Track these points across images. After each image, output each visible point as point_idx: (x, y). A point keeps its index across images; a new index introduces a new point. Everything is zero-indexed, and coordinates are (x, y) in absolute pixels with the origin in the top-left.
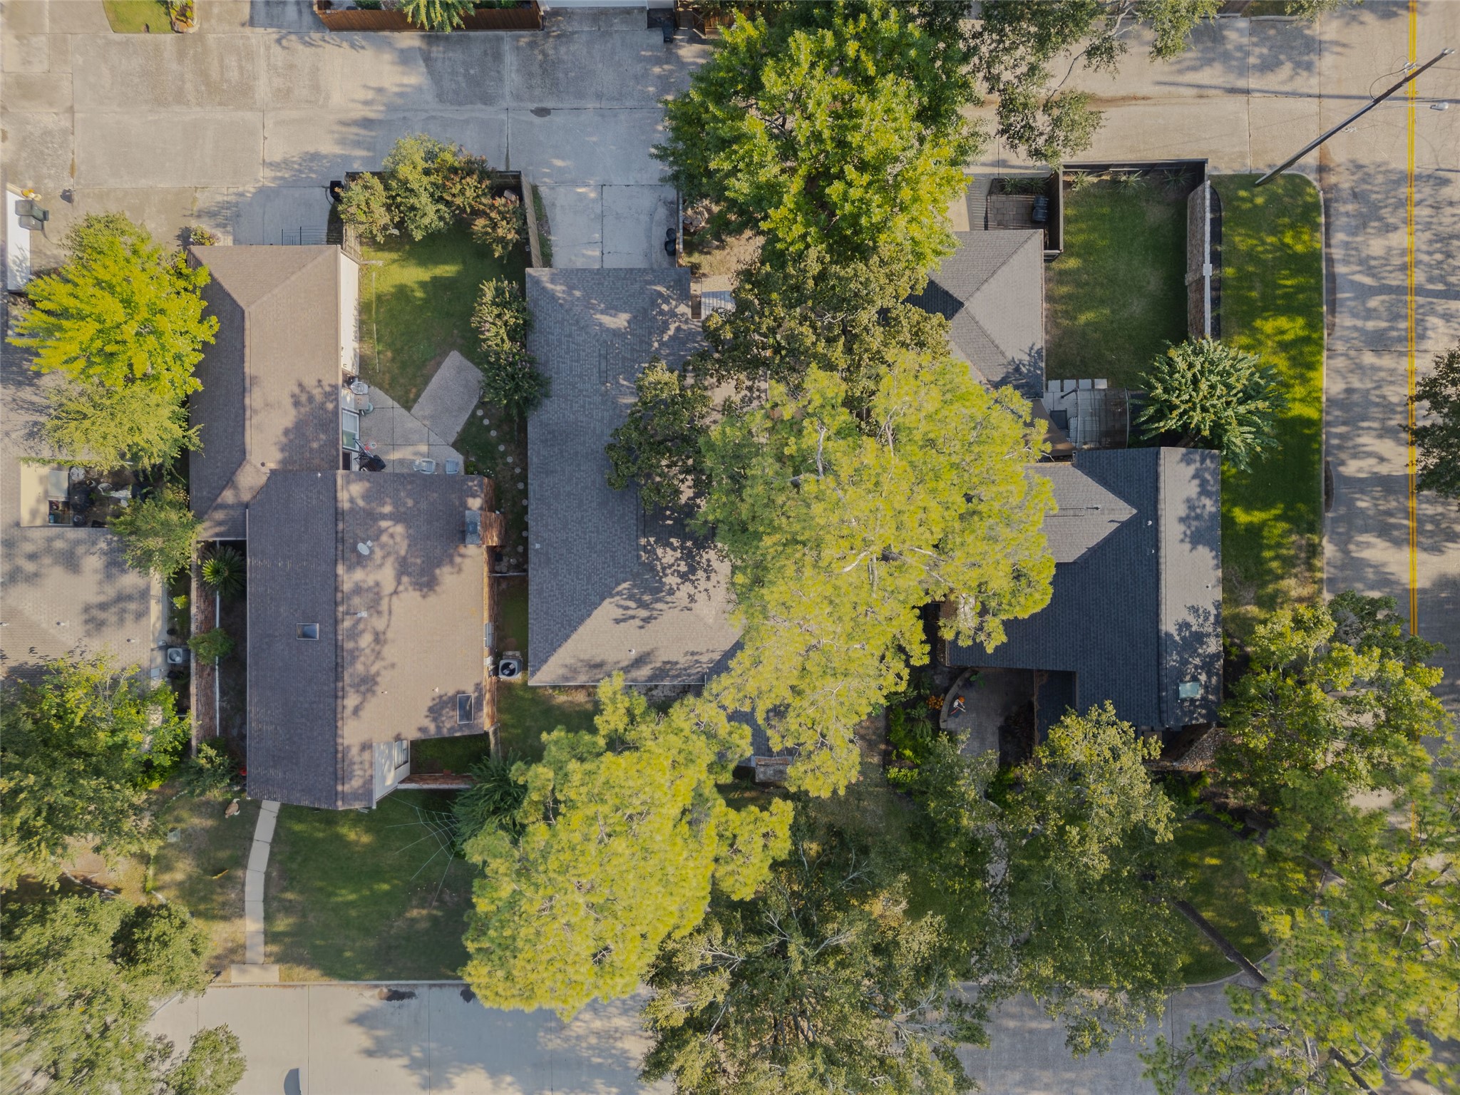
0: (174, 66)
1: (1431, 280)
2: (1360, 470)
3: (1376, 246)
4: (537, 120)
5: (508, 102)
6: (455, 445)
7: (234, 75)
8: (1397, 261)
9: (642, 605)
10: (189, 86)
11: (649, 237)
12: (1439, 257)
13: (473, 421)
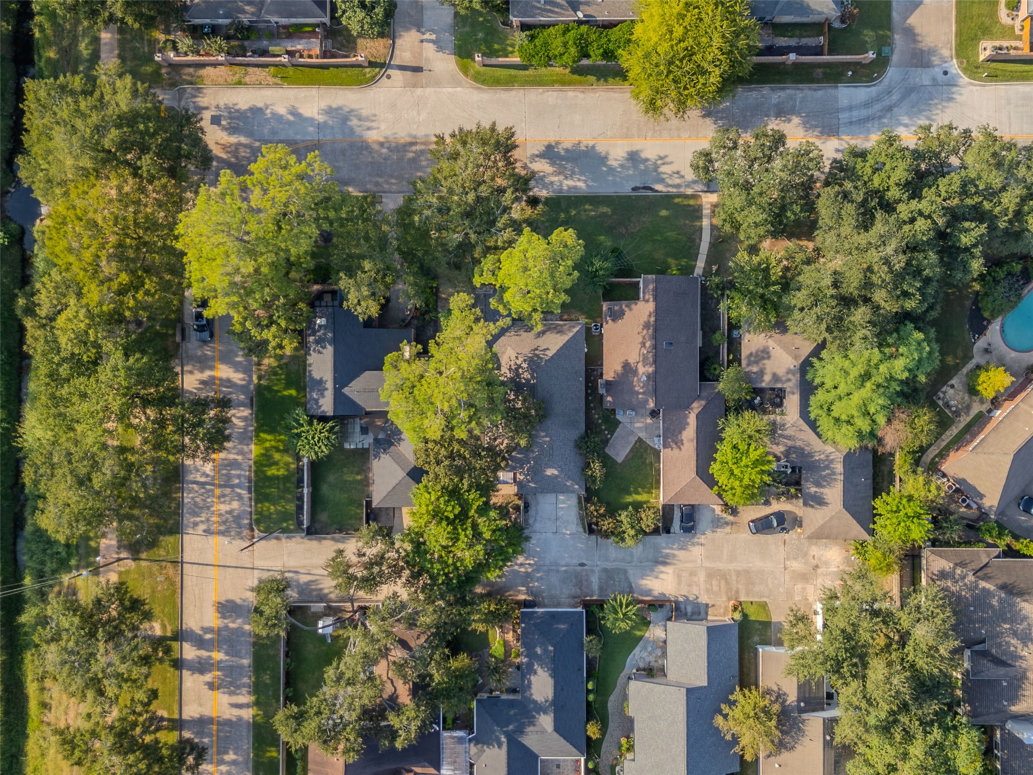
0: (740, 587)
1: (212, 491)
2: (243, 411)
3: (235, 505)
4: (584, 561)
5: (596, 569)
6: (620, 422)
7: (714, 582)
8: (227, 499)
9: (537, 356)
10: (734, 578)
11: (537, 510)
12: (209, 500)
13: (612, 433)
